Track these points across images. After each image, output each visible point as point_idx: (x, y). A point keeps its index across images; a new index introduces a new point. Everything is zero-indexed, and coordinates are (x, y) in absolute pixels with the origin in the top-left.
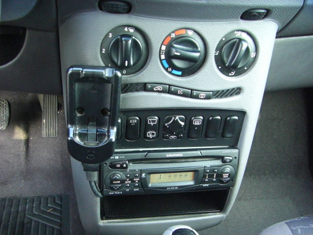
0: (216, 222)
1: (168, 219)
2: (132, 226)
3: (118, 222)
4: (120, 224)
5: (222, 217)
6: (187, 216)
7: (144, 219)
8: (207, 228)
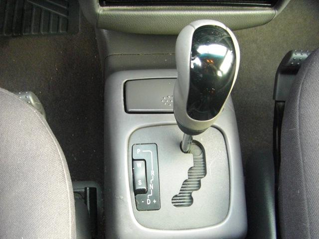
0: (263, 20)
1: (195, 10)
2: (143, 16)
3: (124, 10)
4: (126, 13)
5: (273, 14)
6: (222, 7)
7: (162, 7)
8: (250, 27)
